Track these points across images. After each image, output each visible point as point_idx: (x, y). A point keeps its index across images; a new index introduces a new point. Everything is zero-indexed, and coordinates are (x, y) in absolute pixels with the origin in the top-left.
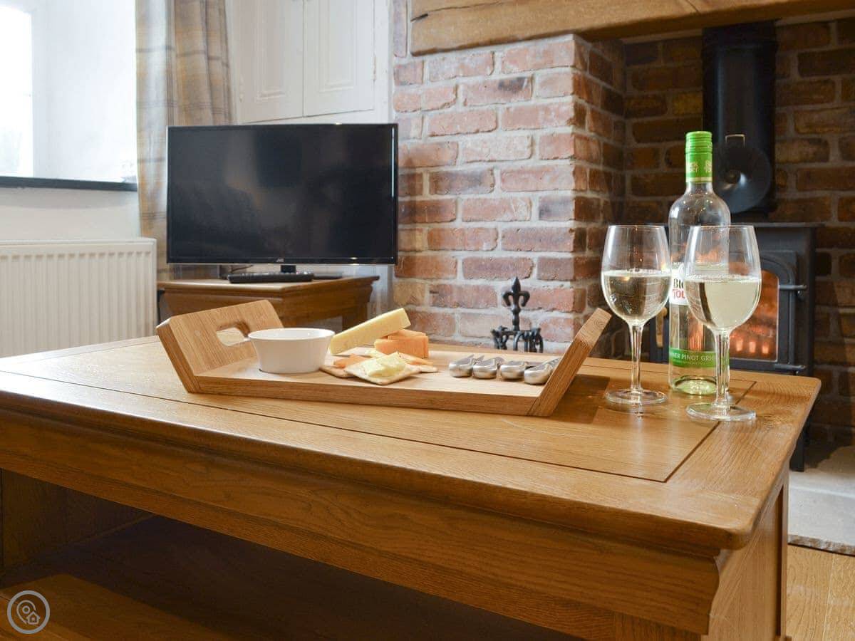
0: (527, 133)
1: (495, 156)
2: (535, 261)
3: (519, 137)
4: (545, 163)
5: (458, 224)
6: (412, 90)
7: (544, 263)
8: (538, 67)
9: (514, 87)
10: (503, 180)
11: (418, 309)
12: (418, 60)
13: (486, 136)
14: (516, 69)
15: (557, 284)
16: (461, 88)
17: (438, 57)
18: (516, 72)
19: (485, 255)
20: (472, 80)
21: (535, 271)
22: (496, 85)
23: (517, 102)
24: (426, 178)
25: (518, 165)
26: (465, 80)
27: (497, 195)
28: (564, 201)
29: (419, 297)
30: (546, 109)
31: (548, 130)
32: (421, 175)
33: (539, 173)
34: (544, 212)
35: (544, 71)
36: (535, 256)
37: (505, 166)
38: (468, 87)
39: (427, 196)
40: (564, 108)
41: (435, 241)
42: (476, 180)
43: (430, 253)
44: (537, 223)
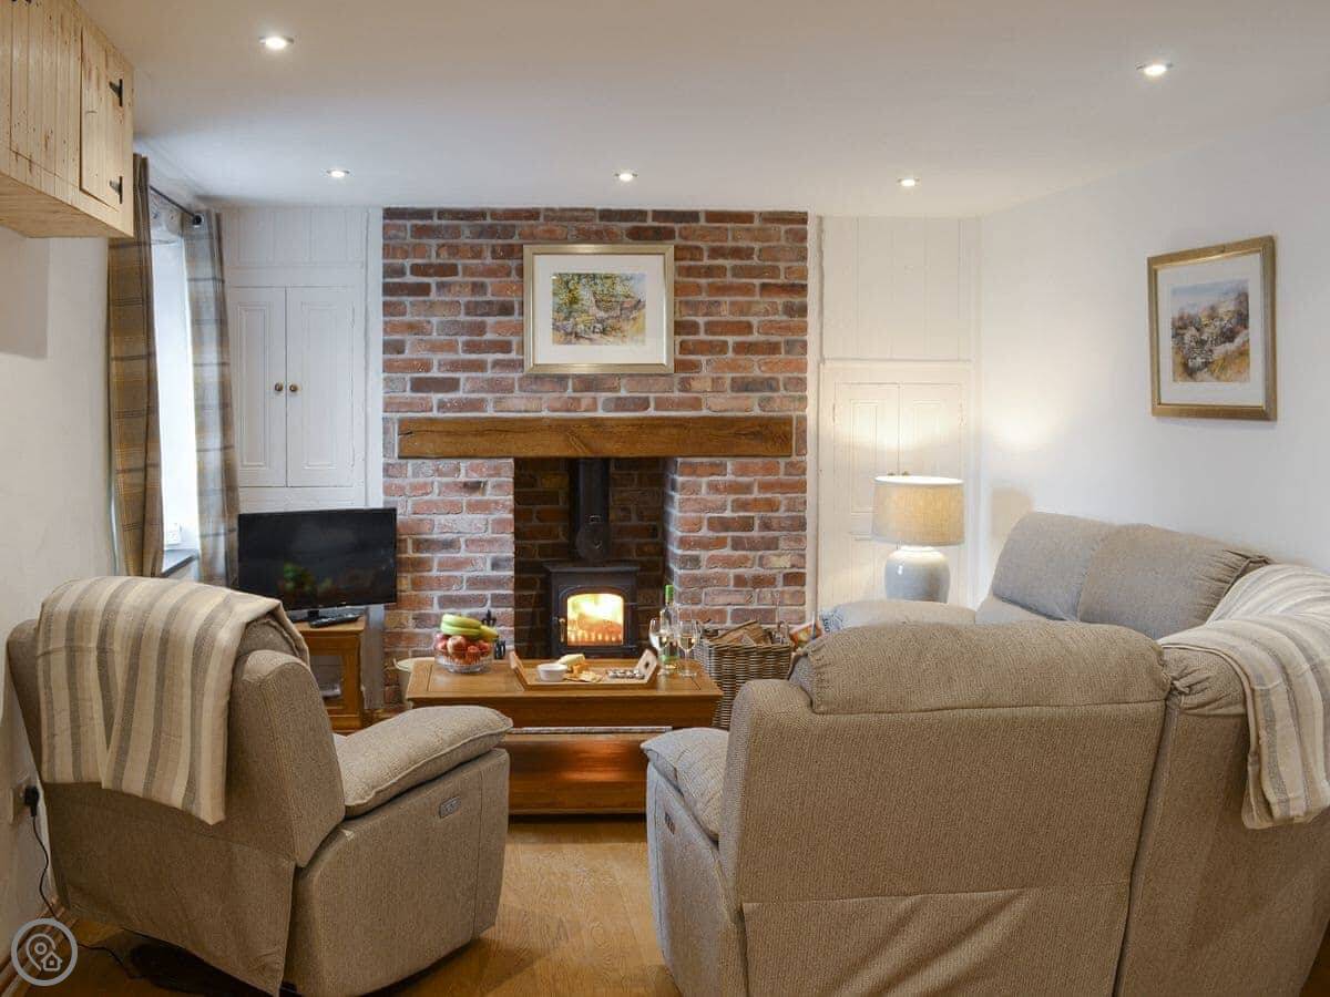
0: (482, 516)
1: (462, 530)
2: (489, 596)
3: (479, 518)
4: (495, 536)
5: (435, 573)
6: (397, 481)
7: (495, 598)
8: (491, 476)
9: (474, 487)
10: (467, 546)
11: (405, 630)
12: (403, 461)
13: (455, 516)
14: (475, 475)
15: (503, 610)
16: (436, 483)
17: (420, 461)
18: (475, 478)
19: (455, 593)
20: (445, 480)
21: (489, 602)
22: (461, 485)
23: (476, 497)
24: (410, 542)
25: (476, 536)
26: (439, 479)
27: (462, 554)
28: (508, 559)
29: (403, 621)
30: (496, 502)
31: (496, 516)
32: (405, 540)
33: (491, 542)
34: (496, 565)
35: (495, 479)
36: (488, 593)
37: (468, 536)
38: (441, 484)
39: (410, 553)
40: (508, 503)
41: (416, 585)
42: (449, 545)
43: (414, 593)
44: (489, 572)
